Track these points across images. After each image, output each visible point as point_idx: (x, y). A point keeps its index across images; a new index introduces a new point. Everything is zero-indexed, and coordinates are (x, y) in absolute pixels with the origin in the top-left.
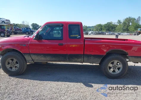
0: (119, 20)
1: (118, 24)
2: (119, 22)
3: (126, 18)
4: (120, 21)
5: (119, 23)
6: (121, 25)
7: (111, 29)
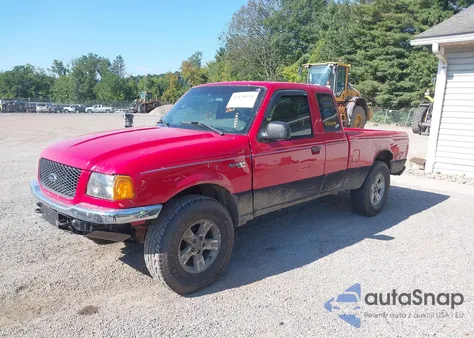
0: (56, 61)
1: (57, 76)
2: (59, 67)
3: (79, 56)
4: (61, 63)
5: (60, 73)
6: (68, 79)
7: (32, 90)
